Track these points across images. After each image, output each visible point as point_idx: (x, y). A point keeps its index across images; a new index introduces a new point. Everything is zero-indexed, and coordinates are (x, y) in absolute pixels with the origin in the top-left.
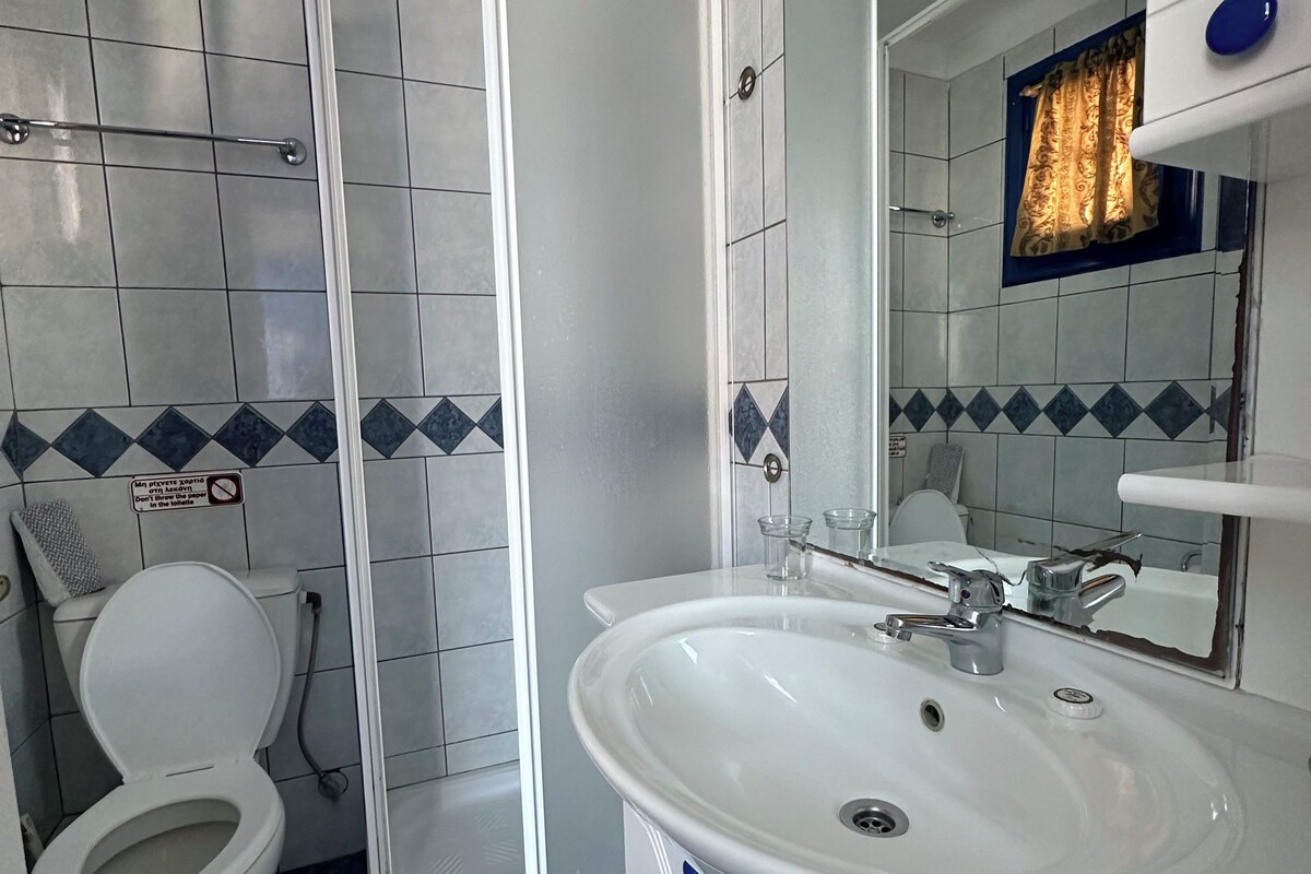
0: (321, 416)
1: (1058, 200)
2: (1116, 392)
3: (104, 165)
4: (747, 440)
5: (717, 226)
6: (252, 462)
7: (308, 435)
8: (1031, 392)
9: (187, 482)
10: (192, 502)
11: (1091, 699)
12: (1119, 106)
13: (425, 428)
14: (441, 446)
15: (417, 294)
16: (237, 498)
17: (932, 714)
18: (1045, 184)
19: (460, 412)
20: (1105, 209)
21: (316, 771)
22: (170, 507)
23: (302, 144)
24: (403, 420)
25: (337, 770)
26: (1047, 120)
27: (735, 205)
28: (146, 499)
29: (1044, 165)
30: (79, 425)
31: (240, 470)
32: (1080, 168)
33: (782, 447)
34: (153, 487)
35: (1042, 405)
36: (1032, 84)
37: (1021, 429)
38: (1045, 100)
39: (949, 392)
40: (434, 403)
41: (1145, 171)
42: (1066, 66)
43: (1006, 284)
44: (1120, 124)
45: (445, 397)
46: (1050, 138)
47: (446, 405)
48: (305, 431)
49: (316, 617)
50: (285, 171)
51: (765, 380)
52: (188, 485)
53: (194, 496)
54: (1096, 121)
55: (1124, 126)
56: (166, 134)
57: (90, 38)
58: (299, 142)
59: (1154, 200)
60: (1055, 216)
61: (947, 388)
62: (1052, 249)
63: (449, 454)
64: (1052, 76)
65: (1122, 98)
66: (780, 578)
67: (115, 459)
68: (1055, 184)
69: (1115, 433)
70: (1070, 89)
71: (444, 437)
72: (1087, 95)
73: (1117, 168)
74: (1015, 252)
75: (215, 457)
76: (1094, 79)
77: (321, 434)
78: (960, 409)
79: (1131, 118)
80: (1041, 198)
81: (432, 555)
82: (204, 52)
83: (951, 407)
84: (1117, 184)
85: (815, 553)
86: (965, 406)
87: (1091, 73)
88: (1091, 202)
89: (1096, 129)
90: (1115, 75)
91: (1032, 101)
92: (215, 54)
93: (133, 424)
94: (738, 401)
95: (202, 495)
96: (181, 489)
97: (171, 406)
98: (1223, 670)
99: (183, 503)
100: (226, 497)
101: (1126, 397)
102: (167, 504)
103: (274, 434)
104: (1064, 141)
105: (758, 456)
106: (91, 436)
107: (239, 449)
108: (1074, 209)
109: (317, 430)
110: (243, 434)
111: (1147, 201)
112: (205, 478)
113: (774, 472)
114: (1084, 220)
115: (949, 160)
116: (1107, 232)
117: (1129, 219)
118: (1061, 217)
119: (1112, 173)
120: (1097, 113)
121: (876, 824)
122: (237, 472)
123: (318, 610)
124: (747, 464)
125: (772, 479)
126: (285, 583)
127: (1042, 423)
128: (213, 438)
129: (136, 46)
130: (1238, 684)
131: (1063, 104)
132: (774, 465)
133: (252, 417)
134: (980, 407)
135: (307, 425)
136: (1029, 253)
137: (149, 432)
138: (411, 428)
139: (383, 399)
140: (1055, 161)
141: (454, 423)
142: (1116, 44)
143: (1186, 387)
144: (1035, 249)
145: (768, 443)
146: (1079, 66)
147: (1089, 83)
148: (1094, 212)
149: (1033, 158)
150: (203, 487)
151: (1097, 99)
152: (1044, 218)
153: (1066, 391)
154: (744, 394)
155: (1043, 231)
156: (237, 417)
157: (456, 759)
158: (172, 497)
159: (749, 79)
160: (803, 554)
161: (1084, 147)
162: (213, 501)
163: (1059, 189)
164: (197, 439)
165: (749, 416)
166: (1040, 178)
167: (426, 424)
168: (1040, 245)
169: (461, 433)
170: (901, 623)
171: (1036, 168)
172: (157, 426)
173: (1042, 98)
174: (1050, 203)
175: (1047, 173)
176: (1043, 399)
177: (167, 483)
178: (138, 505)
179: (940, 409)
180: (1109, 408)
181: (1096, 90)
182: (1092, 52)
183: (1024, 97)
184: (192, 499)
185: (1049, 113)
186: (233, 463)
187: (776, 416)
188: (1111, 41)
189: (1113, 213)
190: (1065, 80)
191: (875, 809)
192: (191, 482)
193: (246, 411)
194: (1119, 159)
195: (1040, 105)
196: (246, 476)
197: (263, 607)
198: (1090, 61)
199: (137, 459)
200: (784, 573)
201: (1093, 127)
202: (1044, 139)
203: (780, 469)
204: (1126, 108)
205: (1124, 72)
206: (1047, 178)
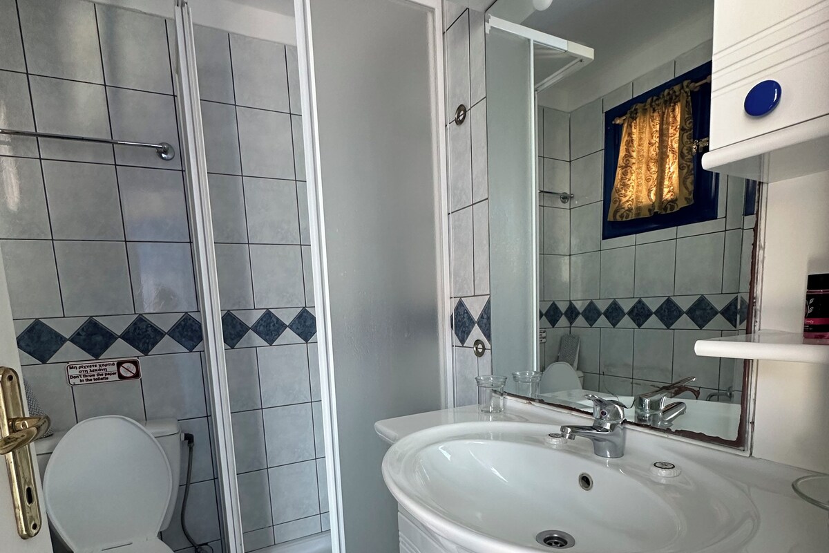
0: (190, 322)
1: (635, 187)
2: (669, 302)
3: (40, 159)
4: (463, 332)
5: (442, 203)
6: (146, 352)
7: (181, 335)
8: (620, 302)
9: (103, 365)
10: (107, 378)
11: (674, 467)
12: (671, 131)
13: (255, 329)
14: (266, 340)
15: (249, 244)
16: (137, 375)
17: (586, 481)
18: (628, 177)
19: (277, 319)
20: (662, 193)
21: (193, 544)
22: (93, 381)
23: (172, 147)
24: (242, 324)
25: (206, 544)
26: (629, 138)
27: (453, 189)
28: (76, 377)
29: (627, 166)
30: (30, 330)
31: (138, 357)
32: (648, 168)
33: (485, 335)
34: (81, 369)
35: (626, 310)
36: (620, 116)
37: (614, 325)
38: (627, 128)
39: (571, 304)
40: (261, 313)
41: (685, 171)
42: (639, 106)
43: (604, 238)
44: (672, 142)
45: (267, 309)
46: (631, 149)
47: (268, 315)
48: (179, 332)
49: (191, 449)
50: (161, 164)
51: (474, 296)
52: (104, 367)
53: (109, 374)
54: (658, 140)
55: (673, 144)
56: (83, 139)
57: (27, 74)
58: (170, 146)
59: (691, 188)
60: (634, 197)
61: (570, 301)
62: (632, 216)
63: (271, 345)
64: (632, 112)
65: (673, 126)
66: (488, 412)
67: (55, 352)
68: (633, 177)
69: (668, 326)
70: (642, 120)
71: (267, 335)
72: (652, 124)
73: (669, 168)
74: (610, 218)
75: (121, 349)
76: (656, 114)
77: (190, 334)
78: (578, 314)
79: (678, 138)
80: (625, 186)
81: (262, 409)
82: (105, 85)
83: (572, 313)
84: (669, 178)
85: (508, 397)
86: (581, 312)
87: (654, 111)
88: (654, 189)
89: (657, 145)
90: (668, 111)
91: (620, 127)
92: (112, 88)
93: (67, 329)
94: (457, 309)
95: (114, 374)
96: (100, 370)
97: (91, 317)
98: (743, 446)
99: (102, 379)
100: (129, 375)
101: (675, 305)
102: (91, 380)
103: (159, 334)
104: (639, 152)
105: (470, 341)
106: (39, 337)
107: (137, 344)
108: (645, 192)
109: (187, 331)
110: (139, 334)
111: (687, 188)
112: (116, 363)
113: (480, 351)
114: (650, 199)
115: (570, 162)
116: (663, 207)
117: (676, 200)
118: (637, 197)
119: (667, 171)
120: (658, 135)
121: (556, 543)
122: (136, 358)
123: (192, 444)
124: (463, 347)
125: (479, 355)
126: (171, 428)
127: (626, 321)
128: (120, 337)
129: (60, 80)
130: (751, 454)
131: (638, 129)
132: (480, 346)
133: (144, 323)
134: (589, 312)
135: (180, 329)
136: (619, 219)
137: (78, 334)
138: (247, 329)
139: (229, 311)
140: (634, 163)
141: (274, 325)
142: (669, 94)
143: (709, 298)
144: (622, 216)
145: (476, 333)
146: (648, 106)
147: (653, 117)
148: (656, 195)
149: (621, 162)
150: (114, 368)
151: (658, 126)
152: (627, 198)
153: (640, 302)
154: (461, 304)
155: (626, 206)
156: (134, 324)
157: (280, 534)
158: (94, 375)
159: (462, 112)
160: (501, 398)
161: (650, 155)
162: (121, 377)
163: (636, 181)
164: (109, 338)
165: (464, 318)
166: (625, 174)
167: (256, 327)
168: (625, 214)
169: (278, 332)
170: (569, 430)
171: (623, 168)
172: (83, 329)
173: (626, 125)
174: (631, 189)
175: (629, 171)
176: (627, 306)
177: (90, 366)
178: (72, 381)
179: (566, 314)
180: (665, 311)
181: (657, 121)
182: (655, 98)
183: (615, 124)
184: (107, 376)
185: (630, 134)
186: (133, 352)
187: (482, 317)
188: (666, 92)
189: (667, 195)
190: (639, 114)
191: (556, 535)
192: (106, 365)
193: (141, 319)
194: (670, 164)
195: (625, 129)
196: (142, 360)
197: (160, 443)
198: (653, 104)
199: (70, 351)
200: (491, 409)
201: (655, 143)
202: (627, 150)
203: (484, 349)
204: (675, 132)
205: (674, 110)
206: (629, 174)
